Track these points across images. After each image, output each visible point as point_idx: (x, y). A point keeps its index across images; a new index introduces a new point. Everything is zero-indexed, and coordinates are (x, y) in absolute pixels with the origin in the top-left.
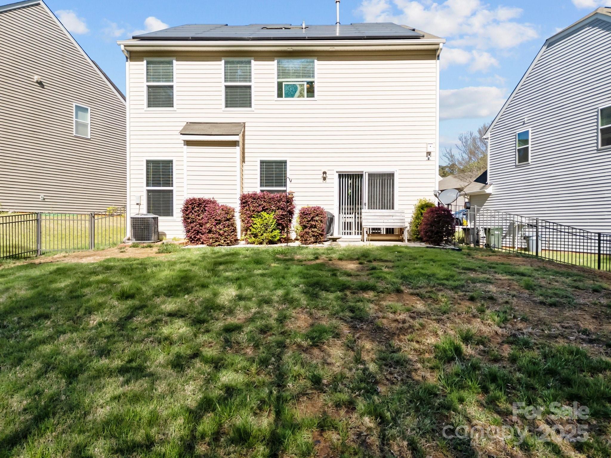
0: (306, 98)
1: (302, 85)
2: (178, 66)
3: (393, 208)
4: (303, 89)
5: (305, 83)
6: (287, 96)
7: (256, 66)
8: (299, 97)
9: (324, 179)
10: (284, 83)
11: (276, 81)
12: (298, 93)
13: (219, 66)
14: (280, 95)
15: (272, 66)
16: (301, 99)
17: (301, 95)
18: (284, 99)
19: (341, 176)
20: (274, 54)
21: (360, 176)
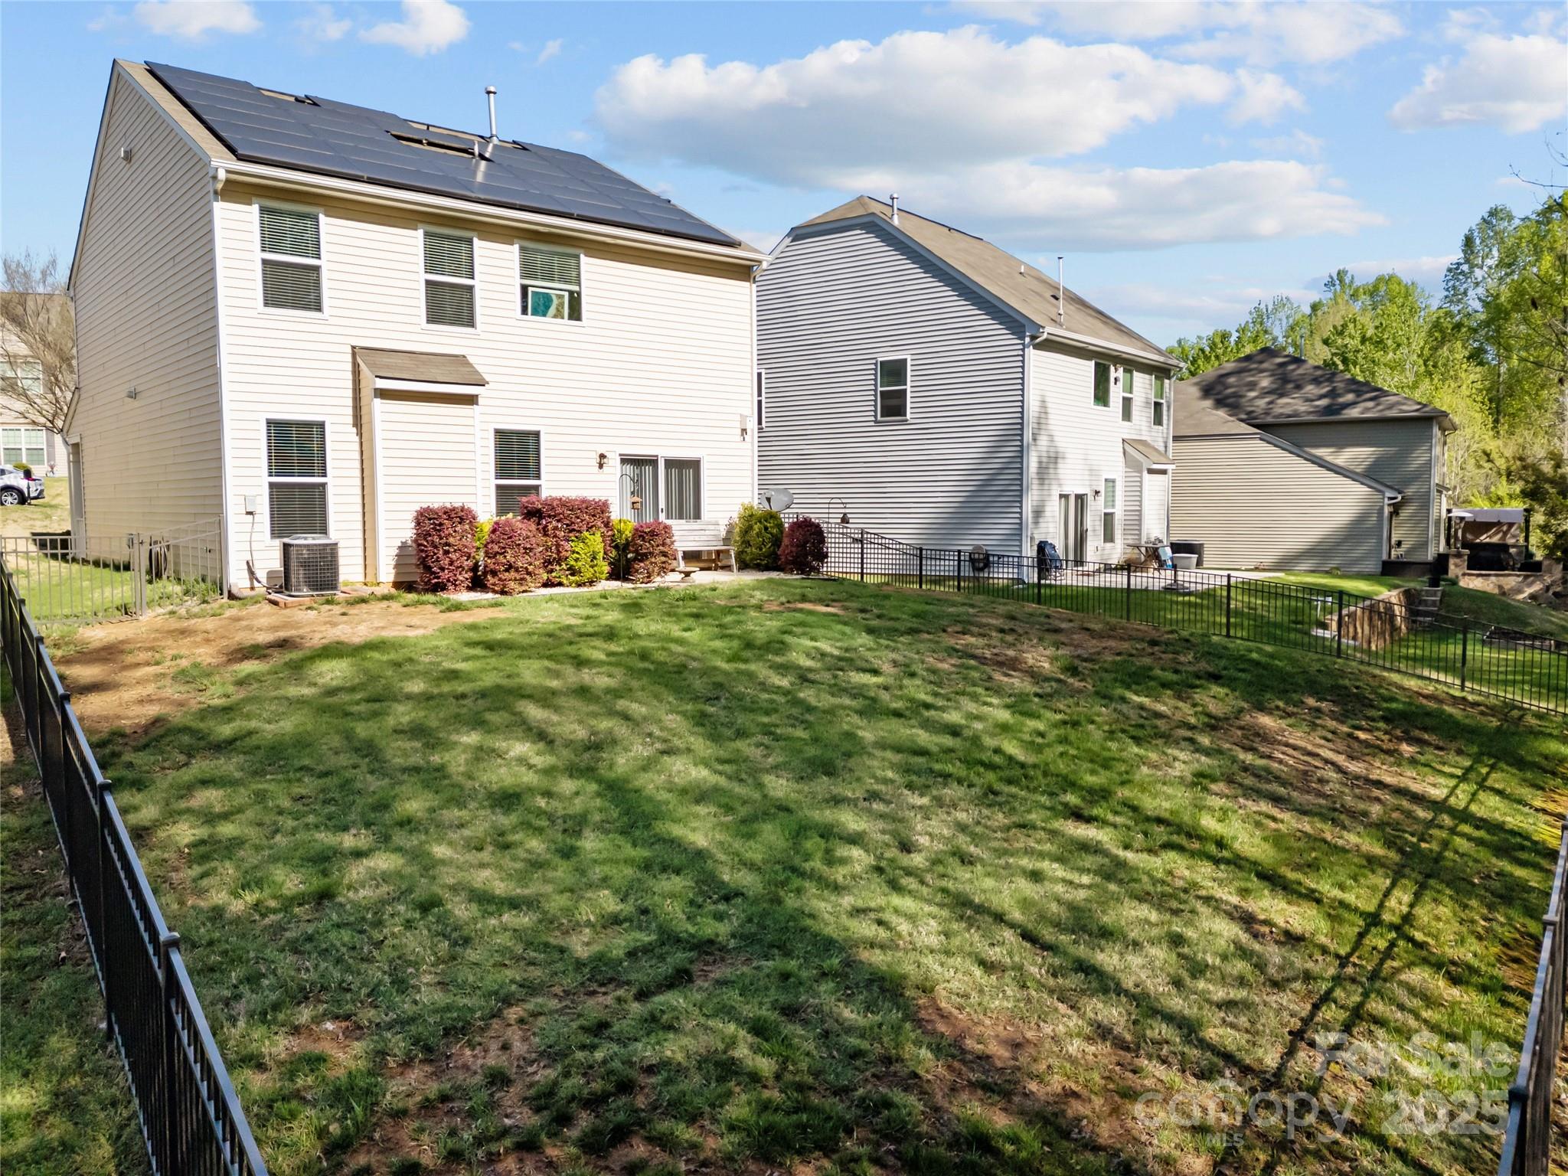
0: (566, 321)
1: (560, 297)
2: (329, 227)
3: (697, 516)
4: (562, 305)
5: (566, 294)
6: (535, 313)
7: (482, 249)
8: (555, 316)
9: (601, 466)
10: (530, 289)
11: (517, 282)
12: (552, 310)
13: (413, 240)
14: (524, 311)
15: (511, 253)
16: (559, 321)
17: (559, 314)
18: (529, 317)
19: (626, 460)
20: (515, 233)
21: (652, 462)
